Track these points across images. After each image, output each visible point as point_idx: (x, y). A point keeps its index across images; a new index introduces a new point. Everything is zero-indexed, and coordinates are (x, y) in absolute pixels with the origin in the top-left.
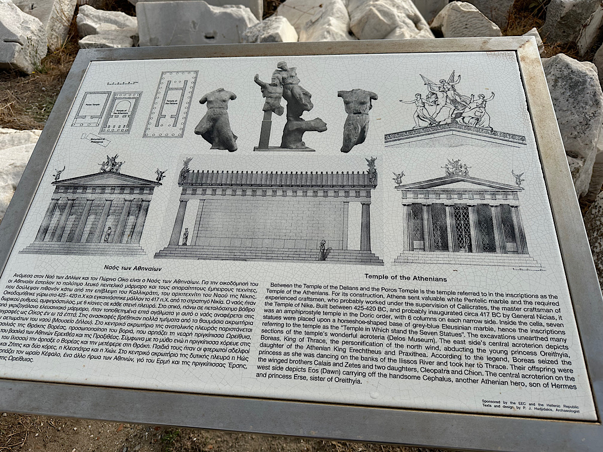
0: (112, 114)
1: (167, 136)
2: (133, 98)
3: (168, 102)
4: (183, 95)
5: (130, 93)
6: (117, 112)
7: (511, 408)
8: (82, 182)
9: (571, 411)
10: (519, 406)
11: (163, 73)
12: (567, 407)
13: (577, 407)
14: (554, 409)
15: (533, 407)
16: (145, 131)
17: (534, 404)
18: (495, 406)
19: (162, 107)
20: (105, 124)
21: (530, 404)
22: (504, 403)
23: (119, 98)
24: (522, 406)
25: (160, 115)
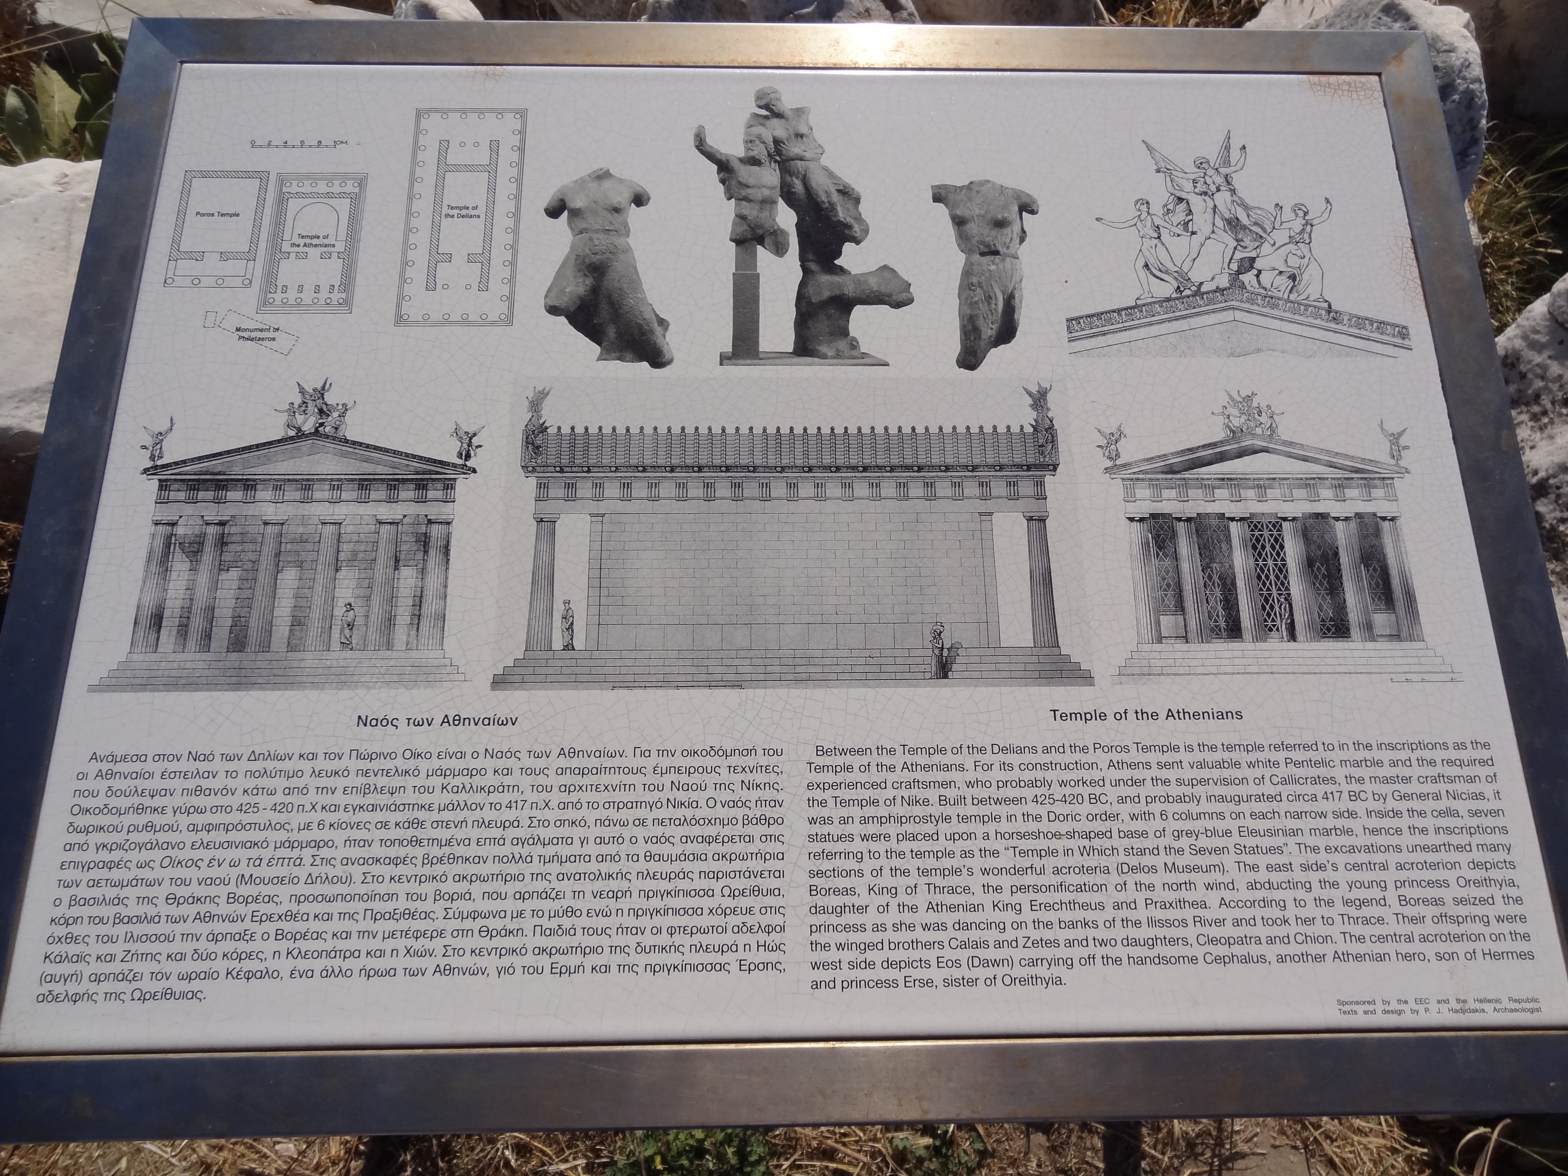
0: (286, 247)
1: (465, 321)
2: (341, 195)
3: (451, 212)
4: (492, 189)
5: (329, 179)
6: (302, 242)
7: (1400, 1013)
8: (237, 468)
9: (1523, 1010)
10: (1415, 1007)
11: (419, 114)
12: (1516, 1001)
13: (1535, 1000)
14: (1488, 1007)
15: (1444, 1007)
16: (399, 306)
17: (1447, 1001)
18: (1366, 1013)
19: (436, 228)
20: (270, 280)
21: (1439, 1002)
22: (1384, 1002)
23: (298, 195)
24: (1421, 1008)
25: (434, 252)
